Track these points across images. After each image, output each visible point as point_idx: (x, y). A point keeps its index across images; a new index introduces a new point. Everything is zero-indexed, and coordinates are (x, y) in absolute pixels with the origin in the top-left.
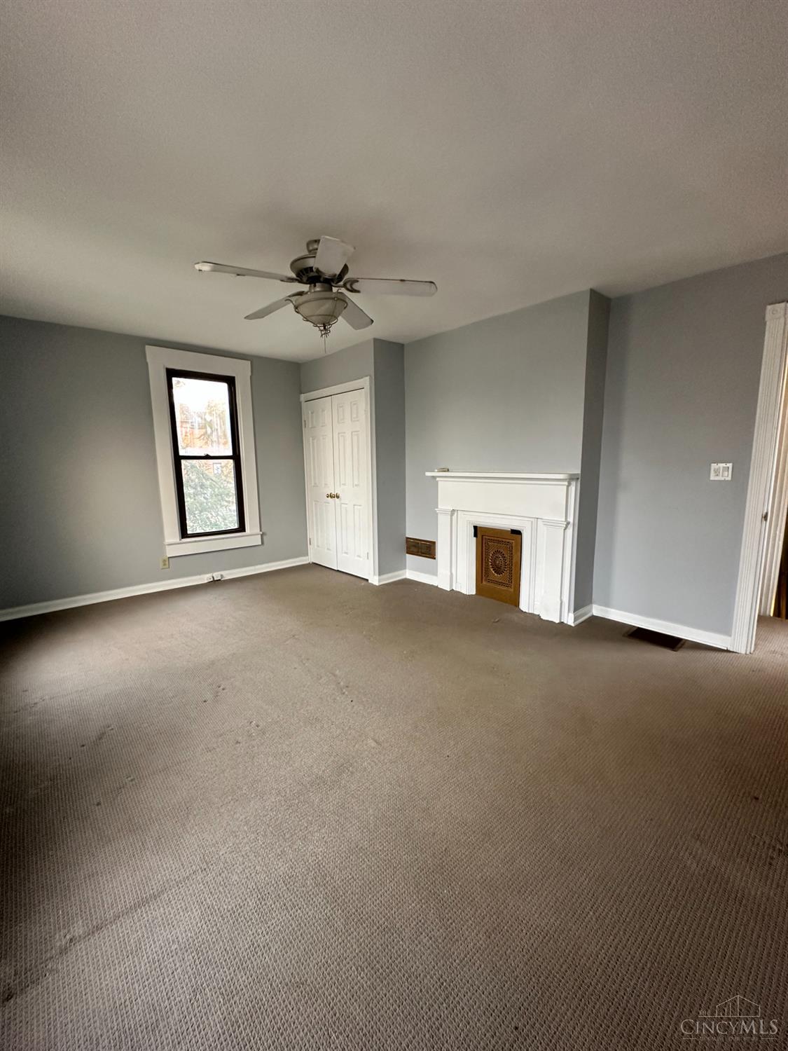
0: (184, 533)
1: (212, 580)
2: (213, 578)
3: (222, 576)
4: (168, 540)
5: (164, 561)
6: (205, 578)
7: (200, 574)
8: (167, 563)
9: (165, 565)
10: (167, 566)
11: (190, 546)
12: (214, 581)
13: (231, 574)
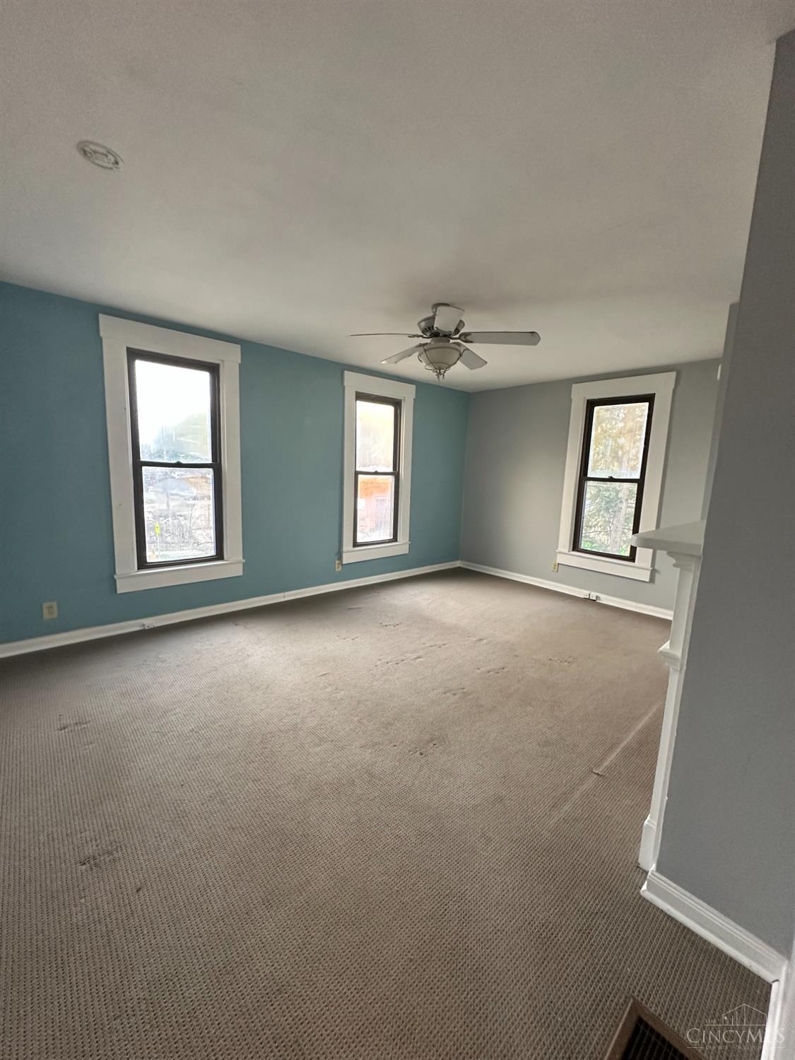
0: (576, 546)
1: (587, 597)
2: (589, 595)
3: (597, 597)
4: (560, 549)
5: (555, 565)
6: (582, 593)
7: (581, 588)
8: (557, 567)
9: (555, 568)
10: (556, 570)
11: (576, 560)
12: (589, 599)
13: (607, 600)
